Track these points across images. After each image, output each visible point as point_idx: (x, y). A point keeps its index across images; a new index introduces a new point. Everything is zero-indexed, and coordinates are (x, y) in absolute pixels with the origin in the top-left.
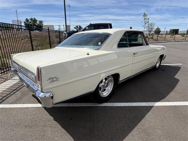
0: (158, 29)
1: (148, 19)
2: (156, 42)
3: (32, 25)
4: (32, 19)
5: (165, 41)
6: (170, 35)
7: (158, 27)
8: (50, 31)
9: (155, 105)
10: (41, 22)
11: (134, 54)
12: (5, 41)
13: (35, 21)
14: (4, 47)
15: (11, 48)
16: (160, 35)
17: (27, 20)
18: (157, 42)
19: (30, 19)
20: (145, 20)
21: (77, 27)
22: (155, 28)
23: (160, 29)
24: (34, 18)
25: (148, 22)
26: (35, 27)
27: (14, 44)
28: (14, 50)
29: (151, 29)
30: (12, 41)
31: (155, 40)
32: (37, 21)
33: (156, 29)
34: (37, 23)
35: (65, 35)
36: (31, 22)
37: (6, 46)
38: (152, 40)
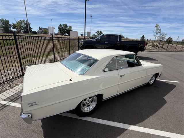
0: (170, 38)
1: (160, 29)
2: (165, 51)
3: (63, 29)
4: (64, 25)
5: (174, 51)
6: (182, 45)
7: (170, 37)
8: (70, 39)
9: (129, 129)
10: (70, 27)
11: (121, 76)
12: (41, 43)
13: (66, 26)
14: (39, 48)
15: (44, 49)
16: (171, 45)
17: (61, 25)
18: (167, 51)
19: (63, 25)
20: (156, 30)
21: (98, 32)
22: (166, 38)
23: (172, 38)
24: (66, 24)
25: (160, 32)
26: (65, 31)
27: (47, 45)
28: (45, 50)
29: (162, 38)
30: (46, 43)
31: (165, 49)
32: (67, 26)
33: (168, 38)
34: (67, 28)
35: (82, 43)
36: (63, 27)
37: (40, 47)
38: (162, 49)
